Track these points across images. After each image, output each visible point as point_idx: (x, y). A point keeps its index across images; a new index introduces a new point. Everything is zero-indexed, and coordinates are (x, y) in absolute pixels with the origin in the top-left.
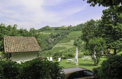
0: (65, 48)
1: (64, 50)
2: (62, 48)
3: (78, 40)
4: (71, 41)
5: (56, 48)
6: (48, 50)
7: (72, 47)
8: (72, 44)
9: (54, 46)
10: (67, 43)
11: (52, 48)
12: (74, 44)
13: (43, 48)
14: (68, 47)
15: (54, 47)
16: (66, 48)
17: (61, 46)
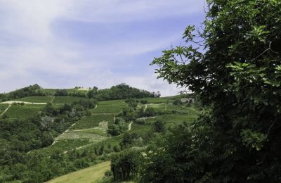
0: (86, 142)
1: (85, 146)
2: (79, 143)
3: (117, 122)
4: (100, 124)
5: (63, 141)
6: (42, 147)
7: (104, 138)
8: (105, 132)
9: (56, 136)
10: (91, 130)
11: (52, 142)
12: (109, 132)
13: (27, 143)
14: (96, 140)
15: (56, 139)
16: (90, 141)
17: (76, 137)
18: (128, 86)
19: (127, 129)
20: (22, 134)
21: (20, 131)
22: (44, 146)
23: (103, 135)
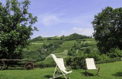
3: (72, 50)
4: (65, 51)
6: (41, 61)
8: (66, 54)
10: (61, 53)
11: (45, 59)
12: (68, 54)
13: (35, 59)
15: (47, 57)
19: (76, 52)
21: (33, 55)
23: (65, 55)
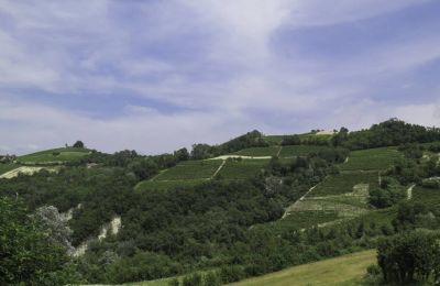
0: (333, 216)
1: (331, 223)
2: (322, 217)
3: (384, 185)
4: (355, 187)
5: (296, 214)
6: (269, 221)
7: (362, 212)
8: (363, 201)
9: (288, 206)
10: (340, 197)
11: (282, 214)
12: (372, 202)
13: (248, 213)
14: (349, 213)
15: (288, 210)
16: (340, 214)
17: (317, 207)
18: (402, 123)
19: (405, 196)
20: (242, 202)
21: (239, 197)
22: (271, 219)
23: (361, 206)
